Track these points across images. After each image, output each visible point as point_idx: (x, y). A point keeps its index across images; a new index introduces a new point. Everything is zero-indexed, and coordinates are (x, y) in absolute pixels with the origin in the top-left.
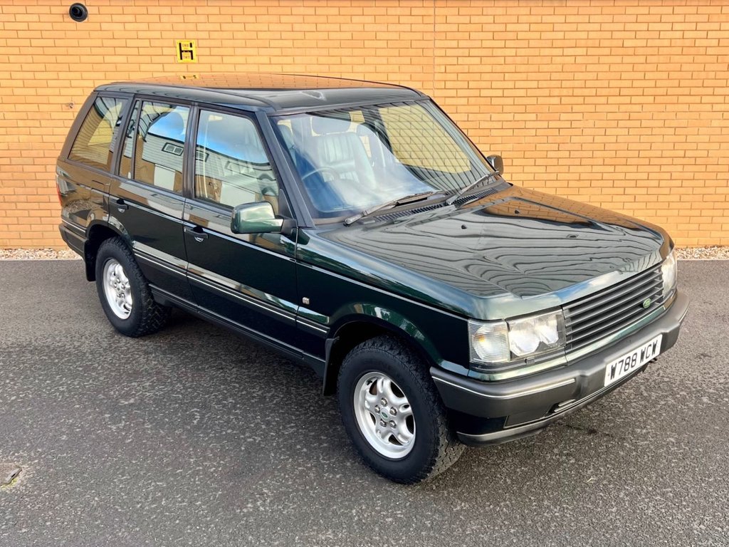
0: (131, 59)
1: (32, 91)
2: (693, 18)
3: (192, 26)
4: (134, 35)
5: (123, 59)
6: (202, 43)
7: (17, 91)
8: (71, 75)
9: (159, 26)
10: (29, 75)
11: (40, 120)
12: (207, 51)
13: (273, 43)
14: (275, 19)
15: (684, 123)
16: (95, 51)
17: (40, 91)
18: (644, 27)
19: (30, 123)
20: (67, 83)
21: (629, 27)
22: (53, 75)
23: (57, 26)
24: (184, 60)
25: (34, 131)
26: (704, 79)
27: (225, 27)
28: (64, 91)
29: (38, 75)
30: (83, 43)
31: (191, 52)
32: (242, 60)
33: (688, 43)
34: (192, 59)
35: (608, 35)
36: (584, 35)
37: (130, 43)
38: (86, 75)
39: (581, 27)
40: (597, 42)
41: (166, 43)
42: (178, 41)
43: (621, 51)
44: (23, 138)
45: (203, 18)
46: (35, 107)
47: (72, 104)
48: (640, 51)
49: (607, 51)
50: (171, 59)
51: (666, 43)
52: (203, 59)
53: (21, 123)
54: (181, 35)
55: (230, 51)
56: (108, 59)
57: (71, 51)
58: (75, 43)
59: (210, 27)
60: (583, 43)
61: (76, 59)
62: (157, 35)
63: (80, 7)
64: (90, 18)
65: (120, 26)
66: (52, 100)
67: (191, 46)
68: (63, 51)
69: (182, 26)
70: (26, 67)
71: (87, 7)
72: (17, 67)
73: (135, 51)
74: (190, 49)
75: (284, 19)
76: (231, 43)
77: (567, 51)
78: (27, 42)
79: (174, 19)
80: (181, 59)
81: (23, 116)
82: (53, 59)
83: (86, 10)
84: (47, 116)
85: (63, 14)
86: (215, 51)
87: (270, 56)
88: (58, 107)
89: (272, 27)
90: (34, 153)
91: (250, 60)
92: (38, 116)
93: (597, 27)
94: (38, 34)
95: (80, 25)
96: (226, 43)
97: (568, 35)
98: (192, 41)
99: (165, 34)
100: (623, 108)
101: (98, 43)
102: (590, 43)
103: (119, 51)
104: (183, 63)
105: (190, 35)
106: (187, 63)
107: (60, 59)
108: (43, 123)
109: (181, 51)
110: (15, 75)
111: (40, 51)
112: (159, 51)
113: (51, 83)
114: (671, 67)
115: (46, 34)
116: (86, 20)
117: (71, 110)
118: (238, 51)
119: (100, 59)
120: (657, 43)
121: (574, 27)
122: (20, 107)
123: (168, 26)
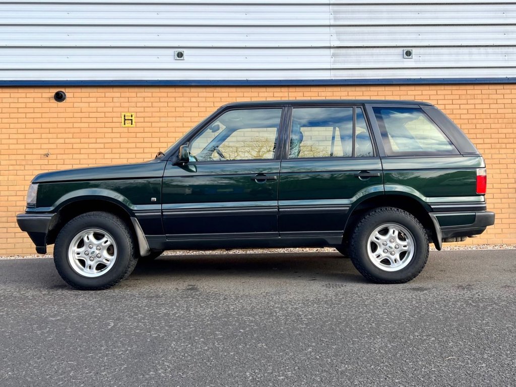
0: (91, 125)
1: (22, 147)
3: (133, 104)
4: (94, 110)
5: (86, 125)
6: (139, 115)
7: (12, 147)
8: (50, 136)
9: (112, 104)
10: (22, 136)
11: (24, 165)
12: (142, 120)
13: (185, 114)
14: (187, 99)
16: (68, 120)
17: (28, 146)
19: (17, 167)
20: (46, 141)
22: (38, 136)
23: (45, 105)
24: (126, 125)
25: (20, 173)
27: (155, 104)
28: (44, 146)
29: (28, 136)
30: (60, 115)
31: (131, 120)
32: (165, 125)
34: (132, 124)
37: (92, 115)
38: (59, 136)
41: (114, 115)
42: (123, 114)
44: (11, 178)
45: (141, 100)
46: (22, 157)
47: (48, 154)
50: (118, 125)
52: (139, 125)
53: (11, 167)
54: (126, 110)
55: (157, 119)
56: (76, 125)
57: (52, 120)
58: (55, 115)
59: (145, 104)
61: (55, 125)
62: (110, 110)
63: (62, 93)
64: (67, 100)
65: (87, 105)
66: (35, 152)
67: (132, 116)
68: (47, 120)
69: (127, 105)
70: (20, 131)
71: (66, 93)
72: (14, 131)
73: (94, 120)
74: (131, 118)
75: (193, 100)
76: (158, 114)
78: (24, 115)
79: (122, 100)
80: (125, 124)
81: (14, 163)
82: (39, 125)
83: (65, 95)
84: (30, 163)
85: (50, 98)
86: (147, 119)
87: (183, 122)
88: (39, 157)
89: (185, 104)
90: (17, 188)
91: (170, 125)
92: (24, 163)
94: (31, 110)
95: (60, 104)
96: (155, 114)
98: (133, 114)
99: (115, 109)
101: (71, 115)
103: (84, 120)
104: (125, 127)
105: (132, 109)
106: (128, 127)
107: (44, 126)
108: (27, 167)
109: (125, 120)
110: (12, 136)
111: (31, 120)
112: (110, 120)
113: (36, 141)
115: (36, 110)
116: (64, 101)
117: (48, 158)
118: (163, 119)
119: (70, 125)
122: (13, 157)
123: (118, 104)
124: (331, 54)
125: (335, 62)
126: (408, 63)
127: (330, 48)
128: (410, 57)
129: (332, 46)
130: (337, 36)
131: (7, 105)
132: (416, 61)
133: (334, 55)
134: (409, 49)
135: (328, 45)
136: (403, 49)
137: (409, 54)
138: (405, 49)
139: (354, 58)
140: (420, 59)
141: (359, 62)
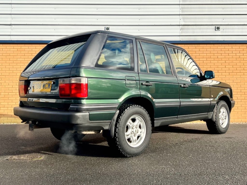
2: (238, 50)
15: (239, 81)
18: (224, 52)
21: (219, 52)
26: (244, 68)
33: (237, 57)
35: (213, 54)
36: (205, 55)
39: (204, 52)
40: (210, 56)
43: (217, 59)
48: (223, 59)
49: (213, 59)
51: (231, 57)
60: (205, 57)
77: (201, 59)
93: (209, 52)
97: (200, 55)
100: (220, 76)
102: (207, 57)
114: (233, 64)
120: (228, 57)
121: (202, 52)
124: (180, 29)
125: (182, 32)
126: (218, 33)
127: (180, 25)
128: (219, 30)
129: (181, 24)
130: (183, 20)
131: (27, 52)
132: (222, 32)
133: (181, 29)
134: (219, 26)
135: (179, 24)
136: (215, 26)
137: (218, 28)
138: (216, 26)
139: (191, 31)
140: (223, 31)
141: (194, 32)
